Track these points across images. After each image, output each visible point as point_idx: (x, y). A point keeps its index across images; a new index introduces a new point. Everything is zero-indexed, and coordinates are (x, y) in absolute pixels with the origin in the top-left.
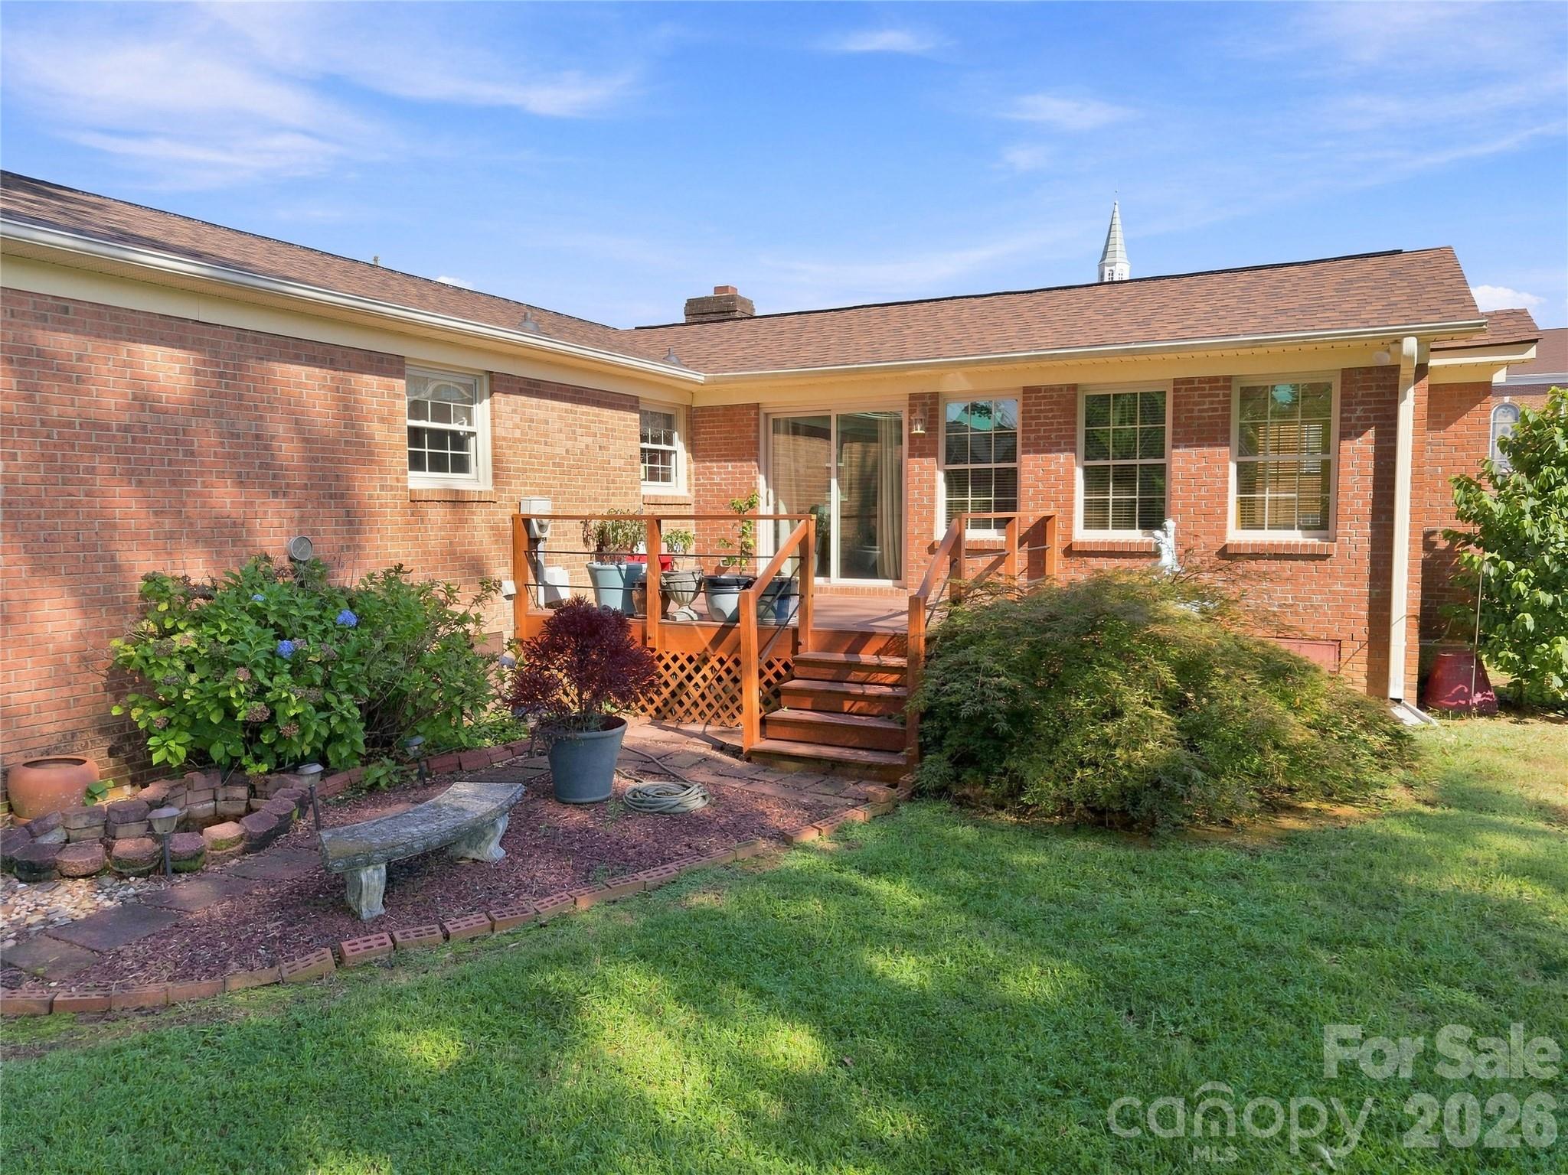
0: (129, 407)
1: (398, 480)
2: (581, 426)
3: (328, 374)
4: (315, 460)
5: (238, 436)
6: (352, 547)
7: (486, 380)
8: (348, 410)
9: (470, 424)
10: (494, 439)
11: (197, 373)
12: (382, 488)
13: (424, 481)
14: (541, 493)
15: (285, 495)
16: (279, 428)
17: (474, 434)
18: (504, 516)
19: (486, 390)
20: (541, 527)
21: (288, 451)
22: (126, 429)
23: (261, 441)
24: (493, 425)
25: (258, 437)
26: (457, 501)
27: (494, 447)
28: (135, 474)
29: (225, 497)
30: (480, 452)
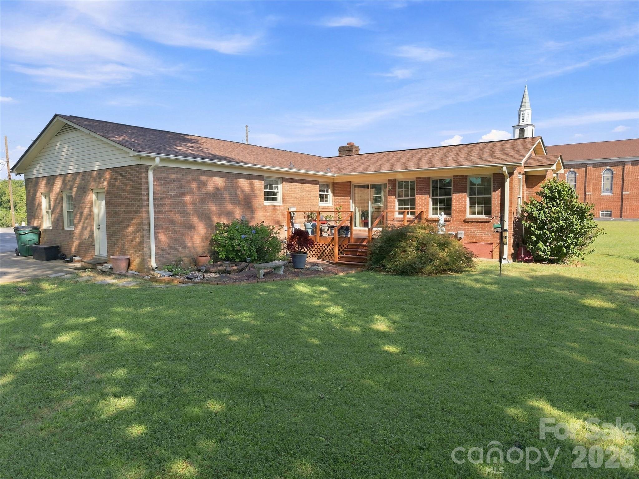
0: (214, 190)
1: (262, 203)
2: (304, 189)
3: (249, 180)
4: (246, 199)
5: (232, 195)
6: (252, 218)
7: (281, 179)
8: (252, 188)
9: (277, 190)
10: (283, 193)
11: (225, 182)
12: (259, 205)
13: (267, 203)
14: (294, 206)
15: (240, 207)
16: (239, 193)
17: (278, 192)
18: (285, 211)
19: (281, 181)
20: (293, 214)
21: (241, 197)
22: (213, 194)
23: (236, 196)
24: (283, 190)
25: (235, 195)
26: (274, 208)
27: (283, 195)
28: (215, 203)
29: (229, 207)
30: (280, 196)
